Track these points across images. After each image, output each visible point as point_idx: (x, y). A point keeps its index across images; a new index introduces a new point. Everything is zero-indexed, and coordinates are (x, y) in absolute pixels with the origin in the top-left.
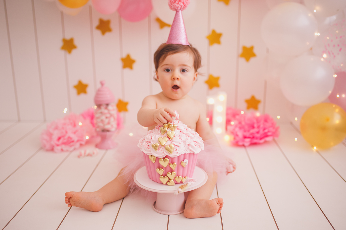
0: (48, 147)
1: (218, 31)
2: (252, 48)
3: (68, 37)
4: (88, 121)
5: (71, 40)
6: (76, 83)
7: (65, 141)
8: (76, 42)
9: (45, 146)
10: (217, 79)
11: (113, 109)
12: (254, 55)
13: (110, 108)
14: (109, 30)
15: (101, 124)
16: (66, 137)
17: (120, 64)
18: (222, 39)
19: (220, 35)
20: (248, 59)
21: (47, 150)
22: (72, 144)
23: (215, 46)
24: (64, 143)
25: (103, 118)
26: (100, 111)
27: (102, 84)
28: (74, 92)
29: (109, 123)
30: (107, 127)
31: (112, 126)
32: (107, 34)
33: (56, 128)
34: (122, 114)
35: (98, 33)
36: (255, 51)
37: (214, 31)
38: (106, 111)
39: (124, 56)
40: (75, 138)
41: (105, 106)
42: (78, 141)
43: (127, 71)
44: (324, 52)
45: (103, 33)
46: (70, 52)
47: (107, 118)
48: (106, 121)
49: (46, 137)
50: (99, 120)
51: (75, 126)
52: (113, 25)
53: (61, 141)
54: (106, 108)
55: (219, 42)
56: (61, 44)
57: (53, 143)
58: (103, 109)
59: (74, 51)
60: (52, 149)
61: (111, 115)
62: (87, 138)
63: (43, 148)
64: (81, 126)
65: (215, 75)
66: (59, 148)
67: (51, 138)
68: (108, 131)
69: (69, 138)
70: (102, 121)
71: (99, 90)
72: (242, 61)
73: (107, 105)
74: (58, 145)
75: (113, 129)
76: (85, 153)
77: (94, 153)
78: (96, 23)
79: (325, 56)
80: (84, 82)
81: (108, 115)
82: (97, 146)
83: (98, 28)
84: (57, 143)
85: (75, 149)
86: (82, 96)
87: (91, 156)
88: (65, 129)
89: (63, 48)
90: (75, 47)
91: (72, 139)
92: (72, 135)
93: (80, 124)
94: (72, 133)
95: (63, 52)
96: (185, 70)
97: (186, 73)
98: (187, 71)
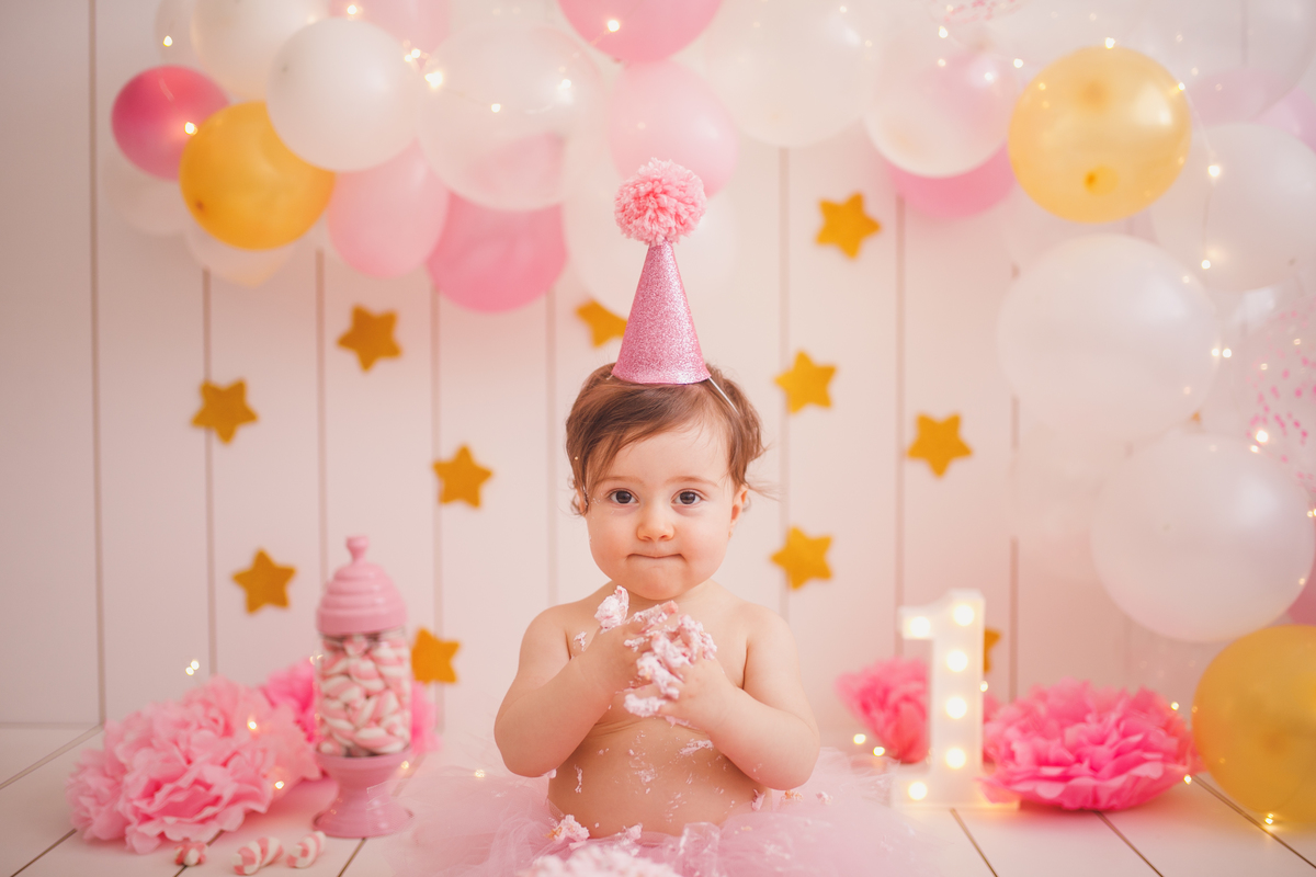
0: (100, 824)
1: (820, 357)
2: (954, 422)
3: (223, 378)
4: (287, 712)
6: (244, 561)
7: (180, 798)
8: (254, 400)
9: (87, 821)
10: (823, 544)
11: (395, 655)
12: (963, 451)
13: (384, 651)
14: (393, 351)
15: (342, 725)
16: (184, 782)
17: (429, 485)
18: (838, 386)
19: (827, 373)
20: (939, 469)
21: (96, 842)
22: (209, 811)
23: (810, 414)
24: (172, 810)
25: (354, 694)
26: (341, 665)
27: (355, 550)
28: (233, 598)
29: (376, 720)
30: (371, 735)
31: (390, 732)
32: (383, 367)
33: (146, 742)
34: (431, 693)
35: (348, 360)
36: (968, 433)
37: (803, 358)
38: (367, 666)
39: (447, 452)
40: (224, 783)
41: (362, 643)
42: (236, 800)
43: (457, 511)
44: (1256, 421)
45: (367, 363)
46: (227, 436)
47: (368, 695)
48: (368, 709)
49: (95, 781)
50: (335, 705)
51: (228, 731)
53: (160, 796)
54: (367, 653)
55: (824, 400)
56: (194, 403)
57: (122, 806)
58: (354, 660)
59: (244, 433)
60: (118, 839)
62: (279, 785)
63: (76, 832)
64: (255, 736)
65: (813, 529)
66: (151, 829)
67: (117, 787)
69: (199, 782)
70: (348, 709)
71: (339, 578)
72: (918, 471)
73: (374, 637)
74: (147, 818)
75: (395, 747)
76: (264, 852)
77: (305, 854)
78: (340, 323)
79: (1262, 436)
80: (281, 557)
81: (376, 685)
82: (319, 823)
83: (347, 341)
84: (143, 805)
85: (221, 836)
87: (292, 863)
88: (183, 746)
89: (202, 420)
90: (249, 416)
91: (214, 792)
92: (213, 774)
93: (252, 725)
94: (213, 762)
95: (199, 437)
96: (694, 494)
97: (698, 506)
98: (701, 499)
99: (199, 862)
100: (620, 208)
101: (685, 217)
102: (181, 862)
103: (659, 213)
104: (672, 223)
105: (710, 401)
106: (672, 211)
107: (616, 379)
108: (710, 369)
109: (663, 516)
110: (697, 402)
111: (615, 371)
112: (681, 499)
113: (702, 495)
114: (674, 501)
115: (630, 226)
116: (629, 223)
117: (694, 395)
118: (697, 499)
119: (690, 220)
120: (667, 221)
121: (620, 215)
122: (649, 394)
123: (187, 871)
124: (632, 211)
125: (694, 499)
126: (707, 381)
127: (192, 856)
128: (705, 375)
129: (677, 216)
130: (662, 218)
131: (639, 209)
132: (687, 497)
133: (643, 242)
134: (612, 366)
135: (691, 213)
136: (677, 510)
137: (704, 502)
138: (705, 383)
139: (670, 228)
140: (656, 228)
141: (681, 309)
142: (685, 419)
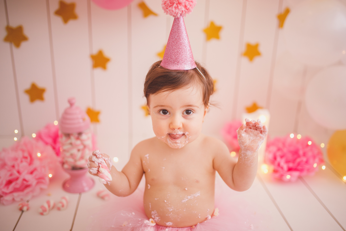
1: (218, 23)
2: (257, 45)
3: (14, 25)
5: (20, 29)
6: (28, 86)
7: (18, 186)
8: (27, 32)
12: (258, 54)
13: (83, 137)
14: (74, 17)
15: (71, 160)
16: (20, 181)
17: (89, 63)
18: (223, 34)
19: (219, 28)
20: (251, 59)
22: (27, 190)
23: (214, 42)
25: (74, 151)
26: (69, 141)
27: (71, 103)
29: (82, 158)
32: (71, 22)
35: (58, 20)
37: (212, 23)
38: (78, 142)
39: (95, 52)
40: (32, 180)
41: (76, 135)
43: (99, 71)
45: (66, 20)
46: (18, 45)
47: (79, 150)
48: (79, 155)
50: (68, 154)
51: (31, 161)
52: (80, 10)
53: (11, 187)
55: (217, 37)
56: (4, 34)
58: (73, 140)
59: (24, 44)
61: (85, 147)
62: (50, 176)
64: (40, 158)
66: (9, 198)
68: (81, 168)
69: (24, 180)
70: (72, 156)
71: (66, 113)
73: (80, 134)
74: (7, 194)
76: (49, 206)
77: (63, 206)
78: (55, 7)
80: (40, 84)
81: (81, 147)
82: (65, 186)
83: (58, 13)
85: (33, 197)
86: (38, 103)
87: (59, 209)
88: (16, 168)
89: (7, 39)
90: (25, 39)
91: (29, 183)
92: (28, 177)
93: (39, 155)
94: (28, 173)
95: (7, 45)
96: (191, 111)
97: (192, 115)
98: (193, 112)
99: (28, 209)
100: (164, 3)
101: (188, 7)
102: (21, 210)
103: (179, 5)
104: (183, 9)
105: (196, 77)
106: (184, 4)
107: (161, 67)
108: (196, 63)
109: (179, 120)
110: (192, 77)
111: (162, 64)
112: (186, 113)
113: (193, 111)
114: (183, 114)
115: (167, 10)
116: (167, 9)
117: (191, 75)
118: (192, 112)
119: (190, 8)
120: (181, 8)
121: (164, 5)
122: (174, 74)
123: (24, 214)
124: (168, 4)
125: (190, 113)
126: (195, 68)
127: (25, 208)
128: (194, 66)
129: (185, 6)
130: (180, 7)
131: (171, 3)
132: (188, 112)
133: (172, 16)
134: (161, 62)
135: (191, 5)
136: (184, 117)
137: (194, 114)
138: (195, 69)
139: (183, 11)
140: (177, 11)
141: (186, 41)
142: (187, 84)
